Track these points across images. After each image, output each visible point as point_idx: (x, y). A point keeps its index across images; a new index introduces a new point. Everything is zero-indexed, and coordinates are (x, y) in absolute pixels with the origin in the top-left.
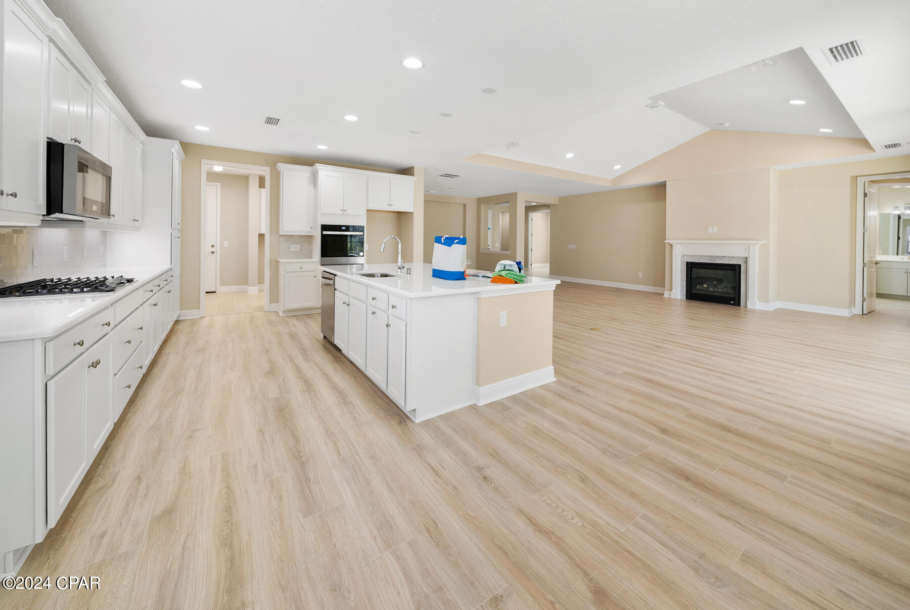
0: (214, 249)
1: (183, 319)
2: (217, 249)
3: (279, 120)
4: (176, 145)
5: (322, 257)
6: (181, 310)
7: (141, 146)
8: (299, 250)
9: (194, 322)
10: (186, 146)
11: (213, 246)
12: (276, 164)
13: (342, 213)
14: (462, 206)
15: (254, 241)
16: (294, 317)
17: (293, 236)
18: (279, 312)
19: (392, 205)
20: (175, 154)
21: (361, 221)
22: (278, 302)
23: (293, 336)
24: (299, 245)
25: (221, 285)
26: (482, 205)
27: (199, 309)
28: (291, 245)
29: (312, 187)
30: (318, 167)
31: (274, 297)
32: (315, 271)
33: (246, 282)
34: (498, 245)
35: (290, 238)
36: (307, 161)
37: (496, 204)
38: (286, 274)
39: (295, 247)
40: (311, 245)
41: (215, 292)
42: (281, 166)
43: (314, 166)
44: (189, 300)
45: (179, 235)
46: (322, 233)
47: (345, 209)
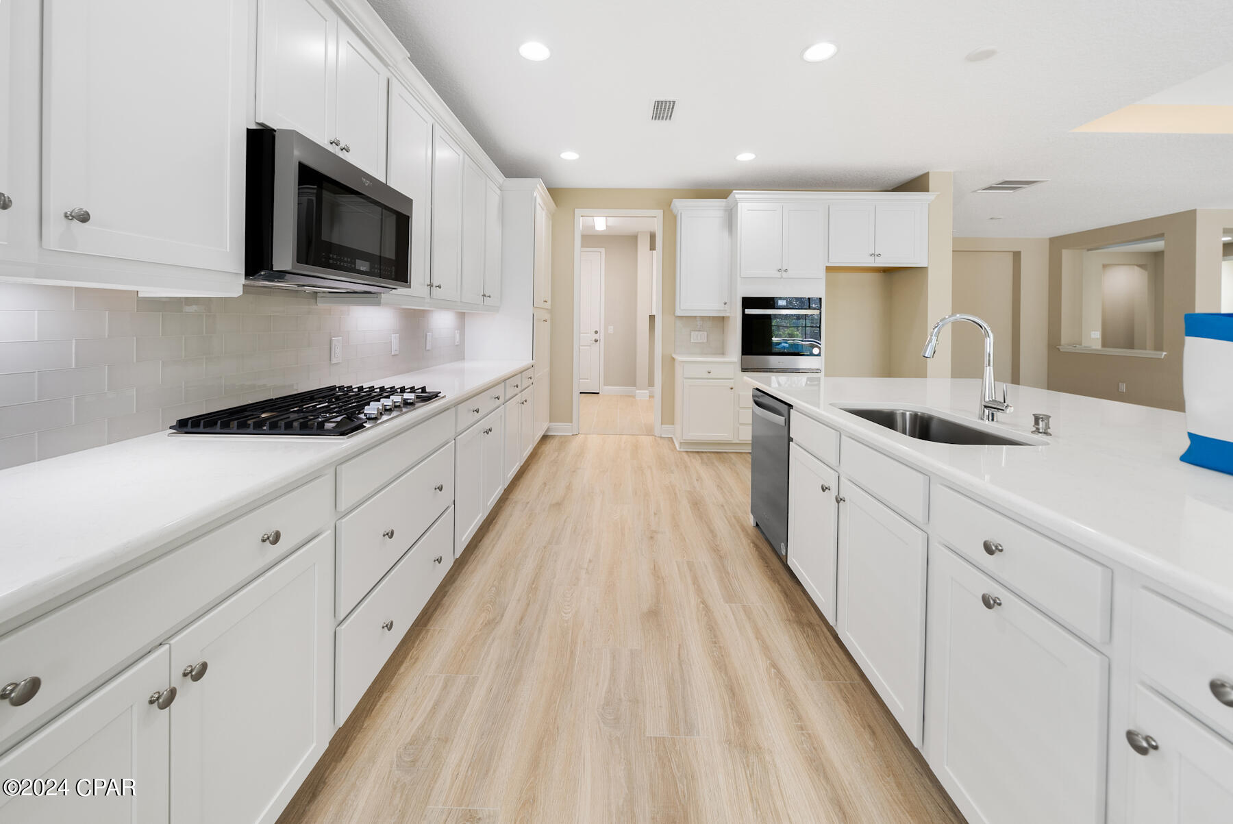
0: (597, 336)
1: (552, 434)
2: (601, 336)
3: (674, 102)
4: (539, 187)
5: (743, 354)
6: (550, 422)
7: (498, 192)
8: (705, 341)
9: (565, 441)
10: (555, 193)
11: (596, 332)
12: (670, 204)
13: (779, 275)
14: (1010, 257)
15: (643, 324)
16: (697, 455)
17: (695, 317)
18: (675, 440)
19: (879, 255)
20: (539, 200)
21: (815, 290)
22: (673, 424)
23: (697, 504)
24: (705, 333)
25: (605, 385)
26: (1064, 252)
27: (572, 422)
28: (693, 333)
29: (726, 234)
30: (737, 196)
31: (668, 416)
32: (730, 379)
33: (634, 384)
34: (1096, 335)
35: (690, 320)
36: (717, 191)
37: (1088, 250)
38: (685, 380)
39: (699, 337)
40: (723, 333)
41: (598, 393)
42: (679, 204)
43: (731, 196)
44: (559, 409)
45: (547, 317)
46: (743, 311)
47: (784, 268)
